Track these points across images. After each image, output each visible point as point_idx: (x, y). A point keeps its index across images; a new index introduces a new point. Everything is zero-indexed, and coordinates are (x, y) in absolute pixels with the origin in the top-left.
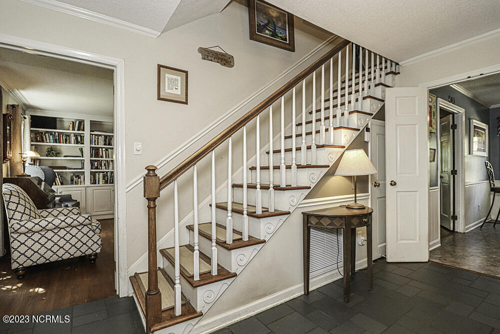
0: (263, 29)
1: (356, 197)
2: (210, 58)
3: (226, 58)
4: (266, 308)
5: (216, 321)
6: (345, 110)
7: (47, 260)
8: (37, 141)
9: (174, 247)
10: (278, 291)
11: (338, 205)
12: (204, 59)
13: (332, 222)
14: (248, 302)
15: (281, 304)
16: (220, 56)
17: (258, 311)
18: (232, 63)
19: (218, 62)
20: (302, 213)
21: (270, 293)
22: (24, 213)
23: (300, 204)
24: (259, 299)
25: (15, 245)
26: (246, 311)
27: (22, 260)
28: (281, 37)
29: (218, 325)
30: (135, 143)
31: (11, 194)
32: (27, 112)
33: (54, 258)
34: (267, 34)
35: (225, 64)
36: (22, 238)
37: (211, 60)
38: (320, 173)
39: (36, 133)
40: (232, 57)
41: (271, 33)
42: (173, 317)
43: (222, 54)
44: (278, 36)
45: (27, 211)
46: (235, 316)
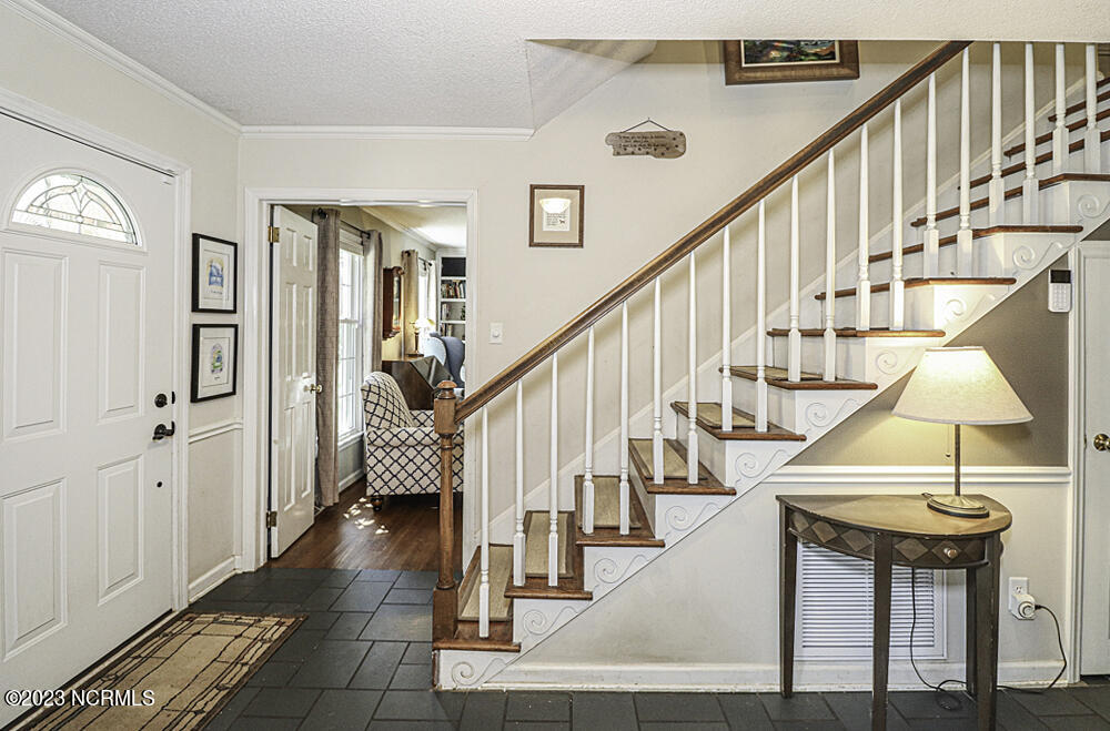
0: (761, 52)
1: (958, 476)
2: (630, 149)
3: (668, 141)
4: (666, 687)
5: (550, 671)
6: (960, 228)
7: (407, 490)
8: (449, 297)
9: (548, 512)
10: (703, 661)
11: (918, 491)
12: (618, 154)
13: (839, 536)
14: (625, 662)
15: (706, 693)
16: (653, 140)
17: (646, 686)
18: (680, 149)
19: (648, 153)
20: (777, 497)
21: (681, 660)
22: (383, 418)
23: (772, 475)
24: (652, 662)
25: (371, 461)
26: (619, 676)
27: (378, 484)
28: (815, 54)
29: (555, 683)
30: (492, 324)
31: (370, 391)
32: (437, 253)
33: (416, 490)
34: (772, 60)
35: (663, 154)
36: (380, 454)
37: (633, 153)
38: (845, 404)
39: (449, 283)
40: (682, 134)
41: (785, 54)
42: (475, 637)
43: (658, 136)
44: (807, 55)
45: (388, 416)
46: (591, 677)
